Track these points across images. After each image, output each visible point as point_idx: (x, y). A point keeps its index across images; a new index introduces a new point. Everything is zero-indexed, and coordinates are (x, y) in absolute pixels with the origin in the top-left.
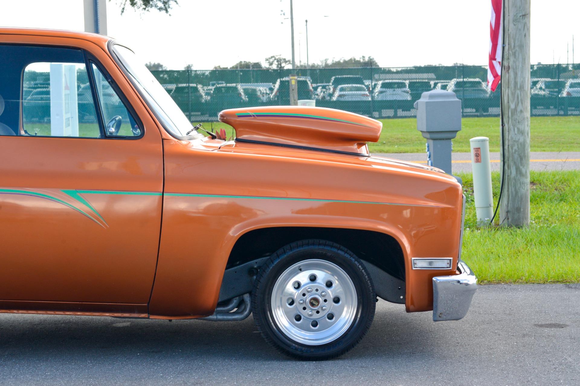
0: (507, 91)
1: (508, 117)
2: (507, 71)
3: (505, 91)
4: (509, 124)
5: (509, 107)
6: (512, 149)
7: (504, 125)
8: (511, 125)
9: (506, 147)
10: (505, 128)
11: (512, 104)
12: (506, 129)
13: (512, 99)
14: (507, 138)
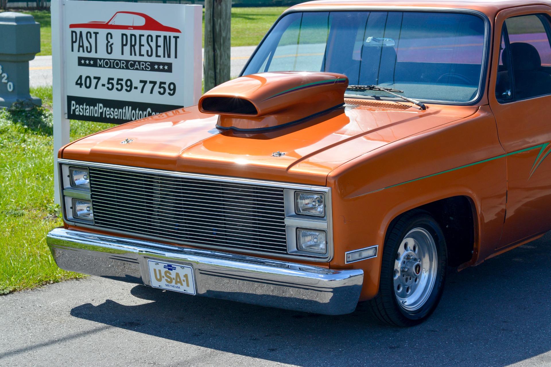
0: (219, 21)
1: (220, 44)
2: (219, 3)
3: (217, 21)
4: (221, 51)
5: (221, 35)
6: (223, 72)
7: (216, 51)
8: (223, 51)
9: (218, 71)
10: (216, 54)
11: (224, 32)
12: (218, 55)
13: (224, 28)
14: (219, 62)
